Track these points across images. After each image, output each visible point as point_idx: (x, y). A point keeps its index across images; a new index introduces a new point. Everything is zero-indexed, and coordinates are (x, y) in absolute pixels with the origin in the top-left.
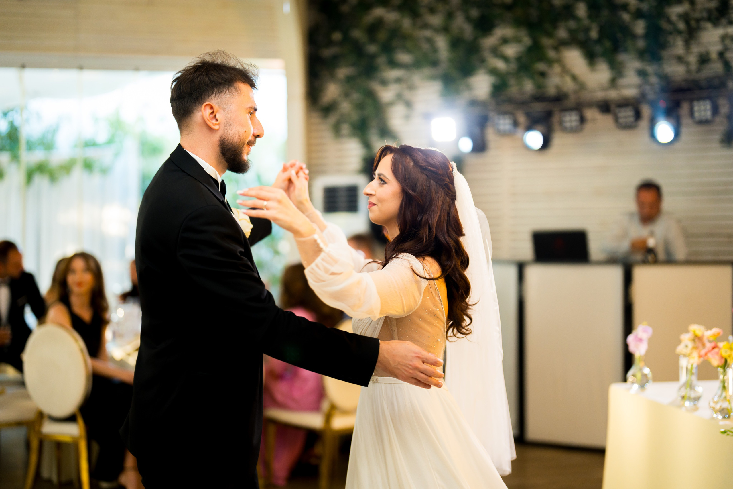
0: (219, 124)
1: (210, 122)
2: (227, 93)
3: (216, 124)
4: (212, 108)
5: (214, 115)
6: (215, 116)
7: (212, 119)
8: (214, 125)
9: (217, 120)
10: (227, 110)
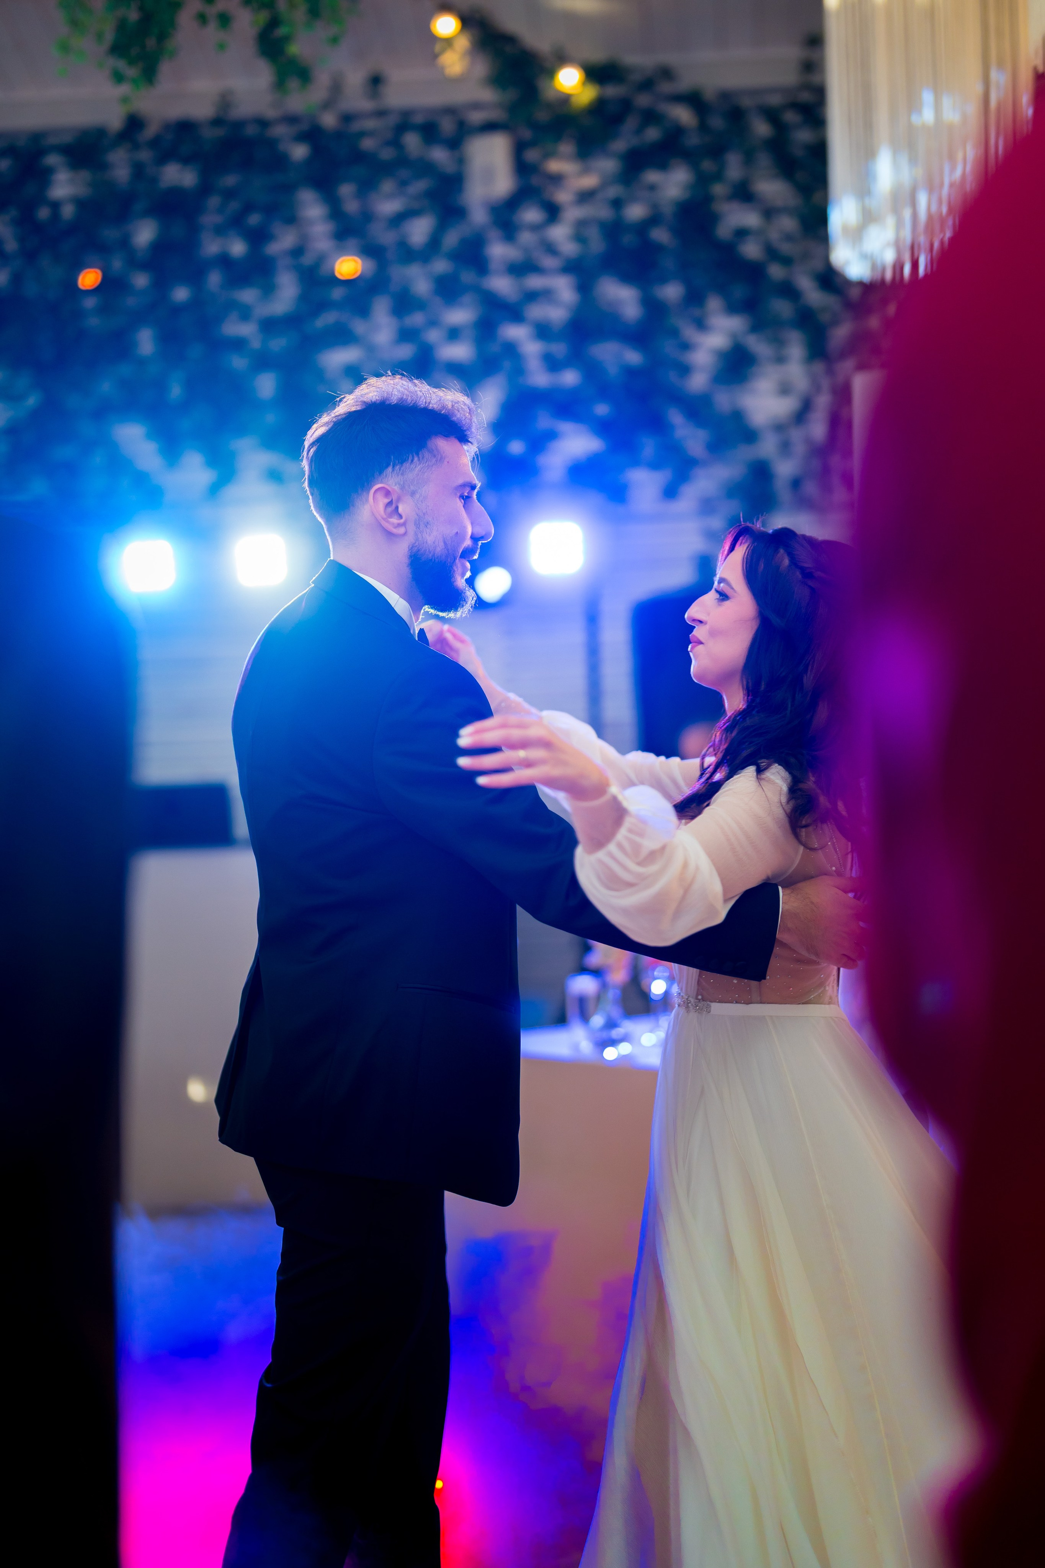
0: (404, 524)
1: (388, 522)
2: (414, 461)
3: (399, 525)
4: (387, 493)
5: (394, 506)
6: (397, 508)
7: (390, 515)
8: (395, 527)
9: (401, 517)
10: (417, 496)
